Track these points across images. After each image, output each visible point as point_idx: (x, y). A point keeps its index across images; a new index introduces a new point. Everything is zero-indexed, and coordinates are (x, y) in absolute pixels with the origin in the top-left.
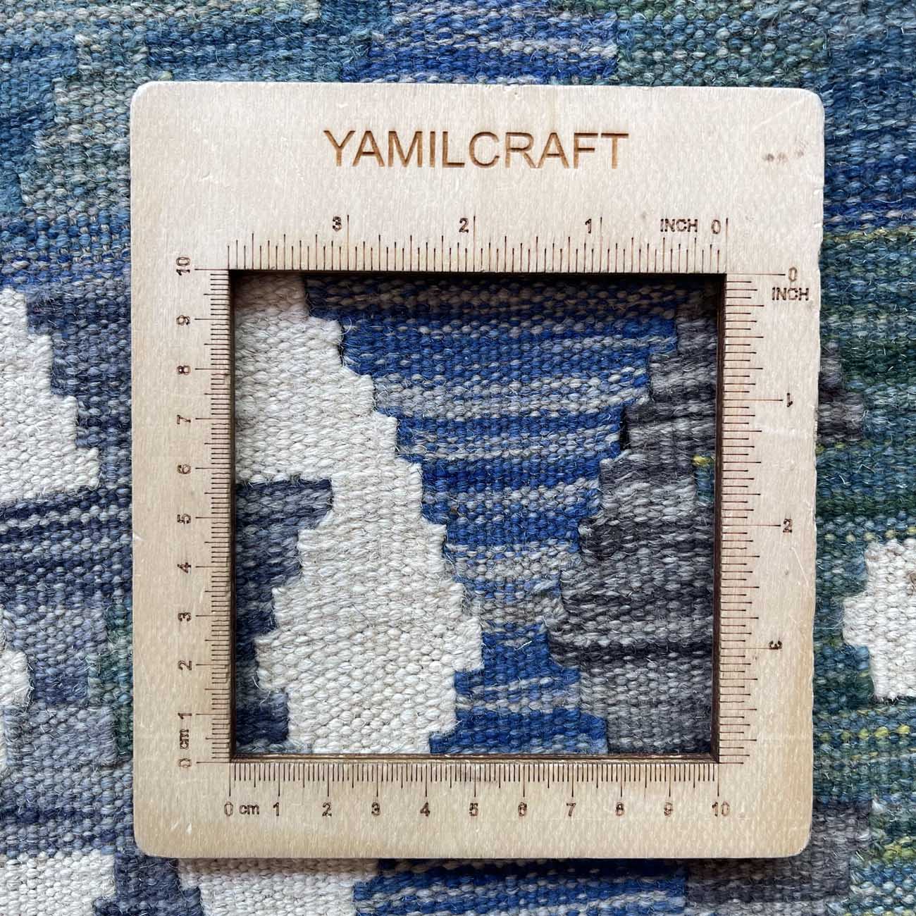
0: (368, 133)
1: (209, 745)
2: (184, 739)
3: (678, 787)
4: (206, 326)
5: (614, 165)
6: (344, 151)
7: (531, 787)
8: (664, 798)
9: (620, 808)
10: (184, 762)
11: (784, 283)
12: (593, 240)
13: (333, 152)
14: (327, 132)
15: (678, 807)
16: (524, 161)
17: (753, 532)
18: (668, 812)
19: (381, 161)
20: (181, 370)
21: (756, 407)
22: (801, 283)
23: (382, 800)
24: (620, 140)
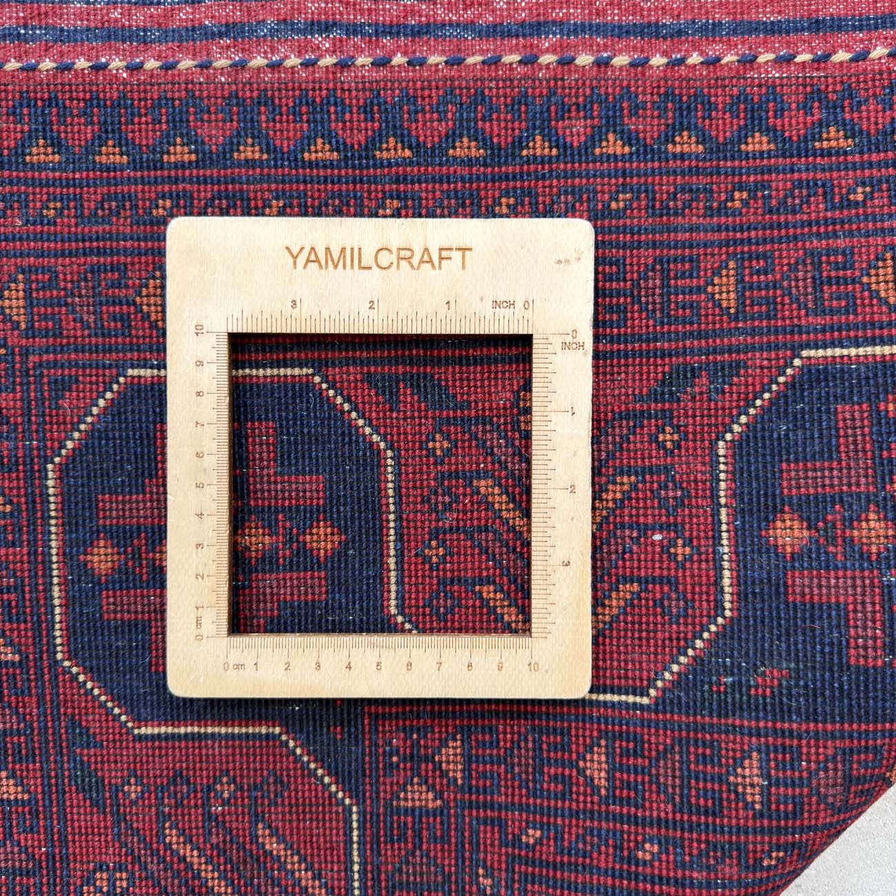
0: (313, 249)
1: (214, 626)
2: (198, 623)
3: (506, 653)
4: (214, 367)
5: (464, 267)
6: (298, 260)
7: (414, 652)
8: (497, 659)
9: (470, 665)
10: (199, 637)
11: (569, 339)
12: (451, 313)
13: (291, 260)
14: (287, 248)
15: (506, 665)
16: (408, 267)
17: (551, 493)
18: (500, 669)
19: (320, 266)
20: (199, 394)
21: (553, 416)
22: (579, 339)
23: (322, 661)
24: (467, 253)
